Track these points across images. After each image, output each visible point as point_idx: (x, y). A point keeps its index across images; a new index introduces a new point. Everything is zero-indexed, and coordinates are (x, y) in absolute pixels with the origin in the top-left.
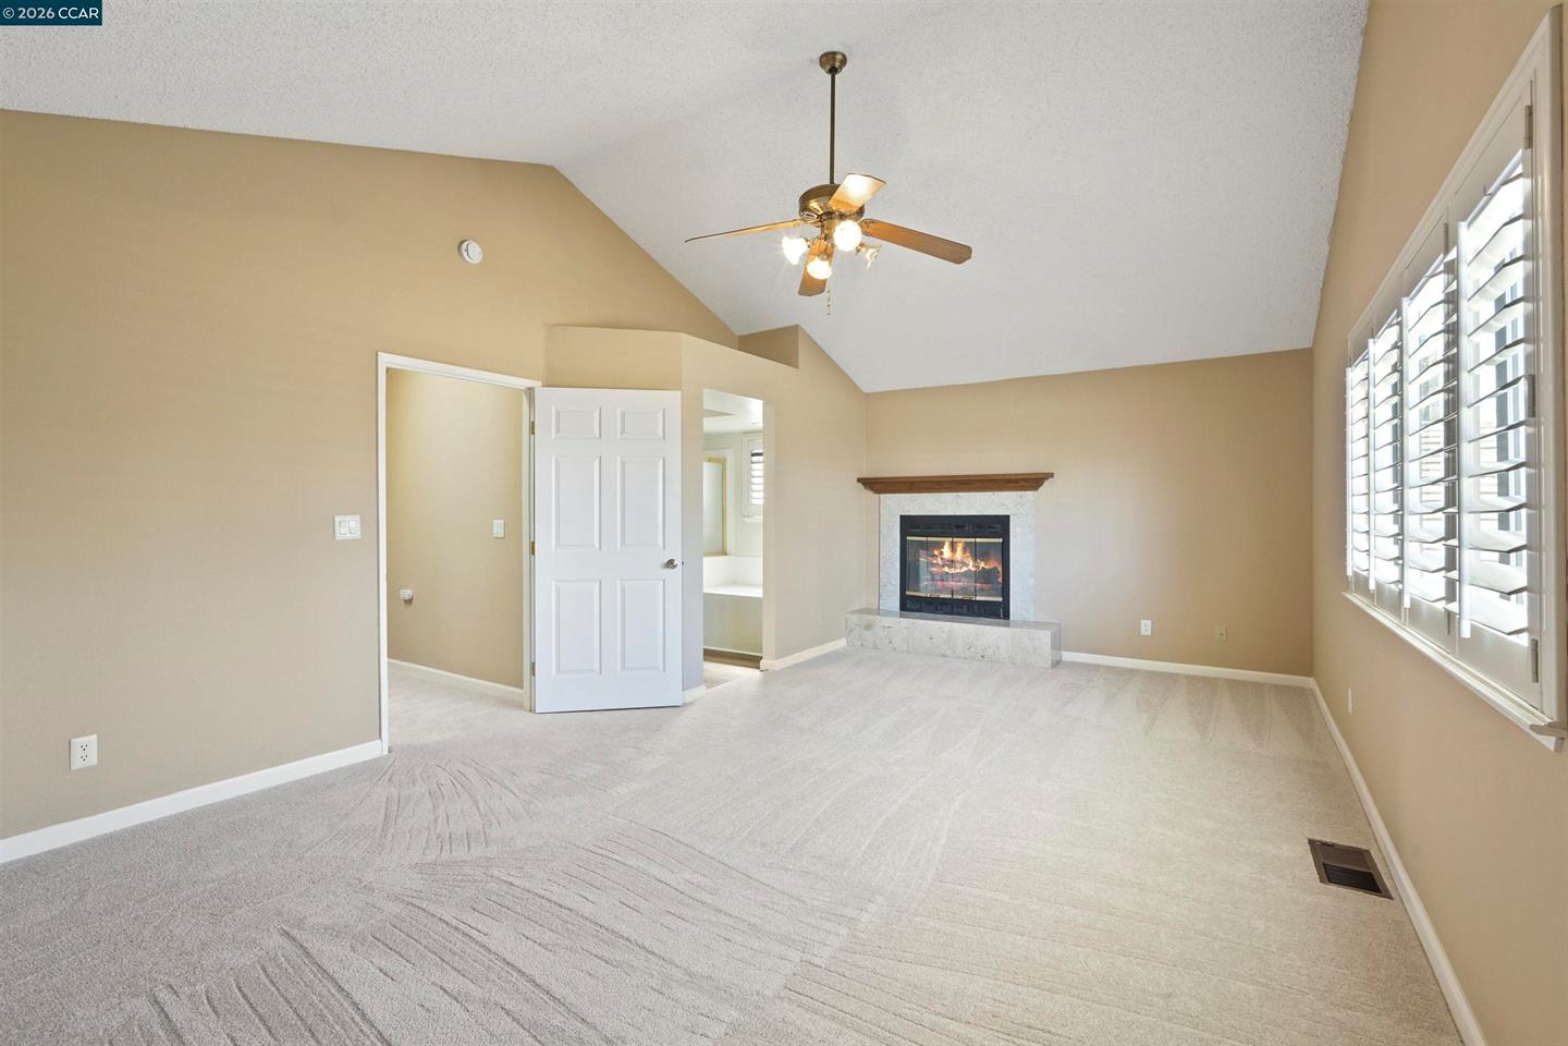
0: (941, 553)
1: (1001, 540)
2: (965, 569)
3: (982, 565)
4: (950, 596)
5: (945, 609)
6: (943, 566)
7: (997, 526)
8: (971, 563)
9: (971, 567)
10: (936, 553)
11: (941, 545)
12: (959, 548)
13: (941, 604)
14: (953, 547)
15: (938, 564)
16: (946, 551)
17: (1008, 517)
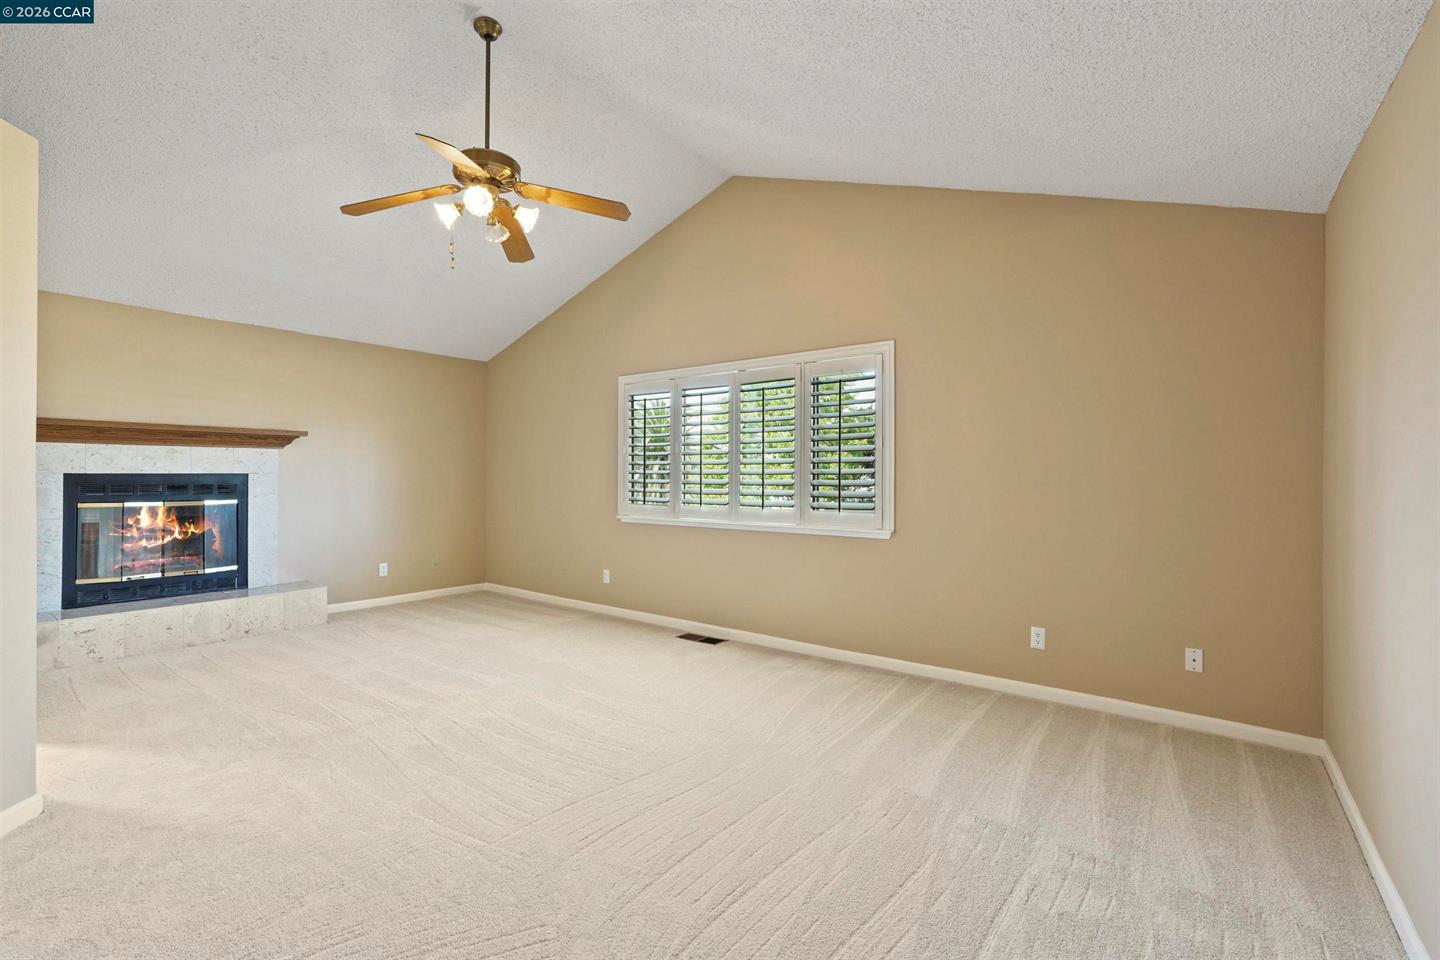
0: (137, 521)
1: (235, 502)
2: (168, 539)
3: (192, 529)
4: (159, 575)
5: (150, 592)
6: (140, 539)
7: (233, 486)
8: (177, 529)
9: (177, 535)
10: (130, 522)
11: (137, 511)
12: (161, 513)
13: (142, 587)
14: (153, 512)
15: (133, 538)
16: (145, 520)
17: (247, 475)
